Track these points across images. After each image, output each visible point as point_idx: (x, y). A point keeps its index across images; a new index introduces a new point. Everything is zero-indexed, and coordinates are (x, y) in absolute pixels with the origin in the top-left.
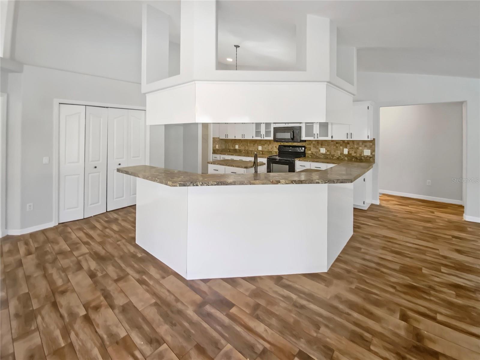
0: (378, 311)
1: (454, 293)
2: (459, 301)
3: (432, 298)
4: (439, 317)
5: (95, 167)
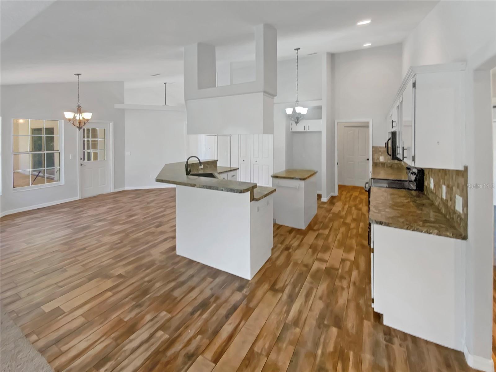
0: (130, 267)
1: (126, 320)
2: (114, 316)
3: (127, 299)
4: (110, 294)
5: (243, 161)
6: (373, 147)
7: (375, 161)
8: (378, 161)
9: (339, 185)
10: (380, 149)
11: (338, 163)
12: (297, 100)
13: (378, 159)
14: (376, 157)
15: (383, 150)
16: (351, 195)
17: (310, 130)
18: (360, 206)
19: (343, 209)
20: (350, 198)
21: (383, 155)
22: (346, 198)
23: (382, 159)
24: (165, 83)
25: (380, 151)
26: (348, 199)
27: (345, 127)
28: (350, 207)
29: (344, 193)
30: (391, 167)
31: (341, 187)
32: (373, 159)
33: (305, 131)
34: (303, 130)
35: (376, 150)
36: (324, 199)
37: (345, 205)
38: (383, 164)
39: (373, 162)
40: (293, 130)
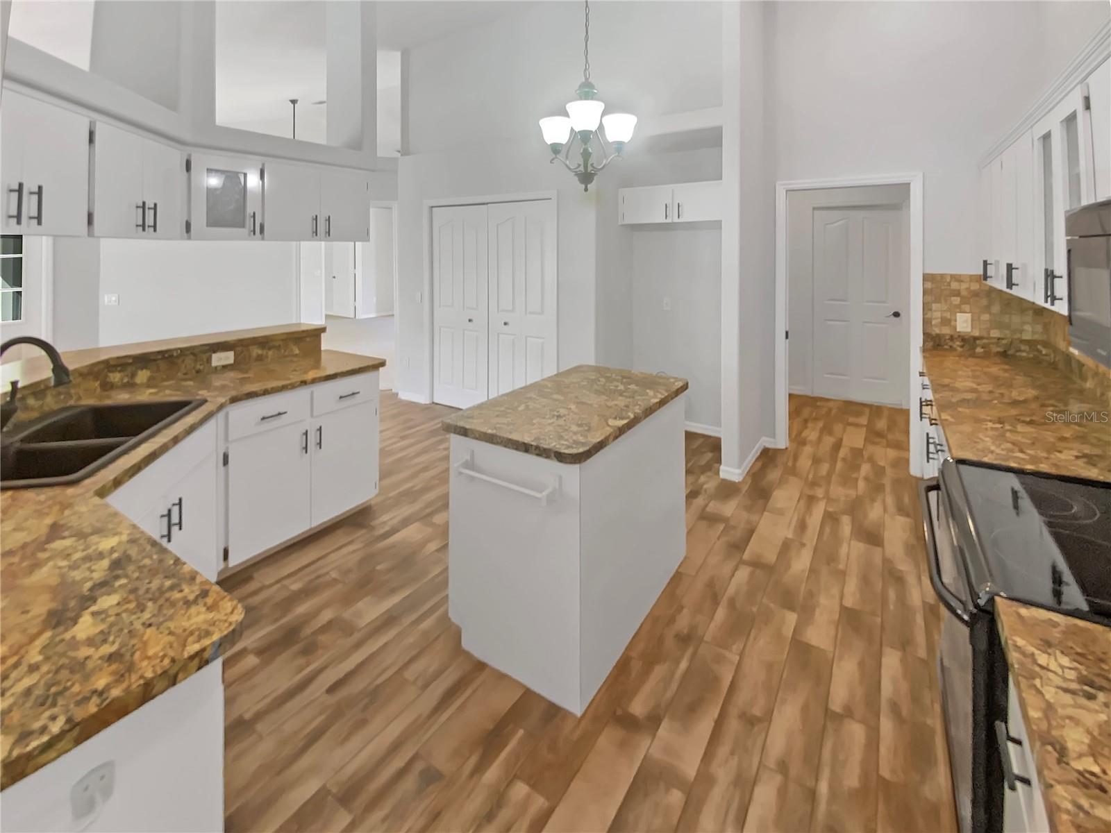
5: (470, 321)
6: (927, 278)
7: (936, 331)
8: (946, 331)
9: (791, 396)
10: (954, 285)
11: (787, 333)
12: (587, 79)
13: (946, 322)
14: (936, 315)
15: (967, 289)
16: (837, 446)
17: (686, 218)
18: (874, 512)
19: (802, 526)
20: (834, 460)
21: (967, 308)
22: (816, 461)
23: (963, 323)
24: (294, 102)
25: (957, 293)
26: (825, 468)
27: (814, 209)
28: (831, 518)
29: (811, 434)
30: (1004, 354)
31: (801, 406)
32: (926, 322)
33: (669, 220)
34: (661, 220)
35: (936, 287)
36: (732, 470)
37: (811, 500)
38: (969, 342)
39: (927, 336)
40: (628, 221)
